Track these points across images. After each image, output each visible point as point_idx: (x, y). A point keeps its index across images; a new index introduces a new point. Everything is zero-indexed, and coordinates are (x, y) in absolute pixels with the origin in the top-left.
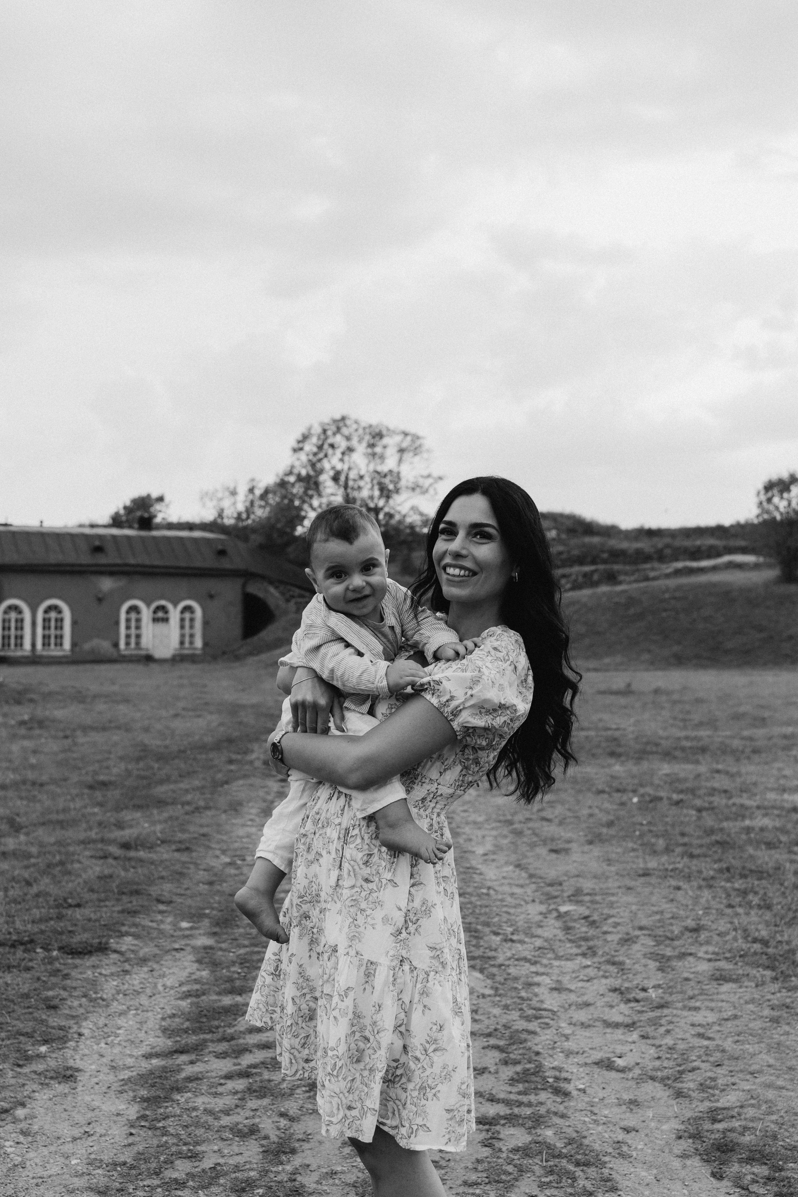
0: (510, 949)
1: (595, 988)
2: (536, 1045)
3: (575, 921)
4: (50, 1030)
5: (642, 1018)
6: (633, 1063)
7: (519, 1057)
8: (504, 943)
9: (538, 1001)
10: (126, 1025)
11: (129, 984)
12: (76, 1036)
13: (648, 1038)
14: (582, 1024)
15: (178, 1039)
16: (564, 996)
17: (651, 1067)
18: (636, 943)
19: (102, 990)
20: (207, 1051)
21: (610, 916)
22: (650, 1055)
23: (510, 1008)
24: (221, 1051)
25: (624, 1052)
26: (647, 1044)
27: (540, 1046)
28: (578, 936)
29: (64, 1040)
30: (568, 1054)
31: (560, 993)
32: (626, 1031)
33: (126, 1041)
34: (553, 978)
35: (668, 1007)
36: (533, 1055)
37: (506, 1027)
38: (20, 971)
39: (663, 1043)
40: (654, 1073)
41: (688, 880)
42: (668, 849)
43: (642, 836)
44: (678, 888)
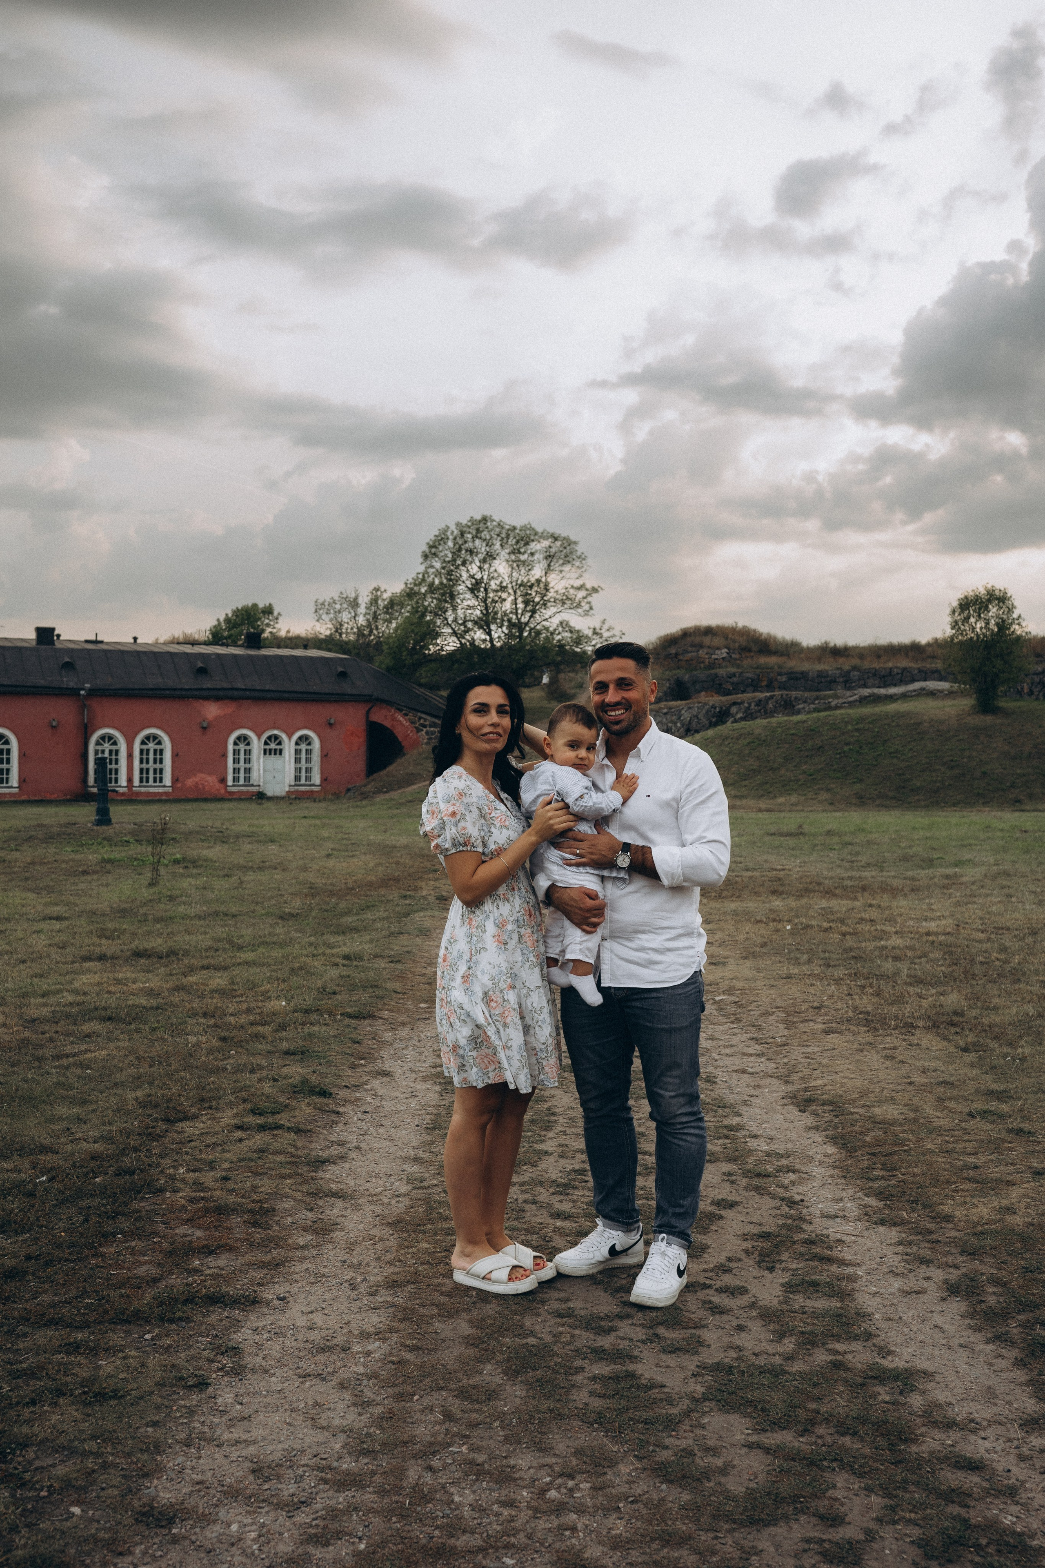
4: (362, 1053)
5: (769, 1051)
6: (760, 1071)
11: (400, 1036)
12: (380, 1058)
13: (772, 1059)
14: (728, 1054)
17: (772, 1072)
18: (772, 1015)
21: (755, 1001)
22: (771, 1067)
25: (755, 1066)
26: (771, 1062)
28: (728, 1013)
29: (374, 1059)
32: (758, 1057)
35: (789, 1046)
39: (782, 1061)
40: (774, 1075)
41: (821, 980)
42: (809, 961)
43: (789, 953)
44: (812, 985)
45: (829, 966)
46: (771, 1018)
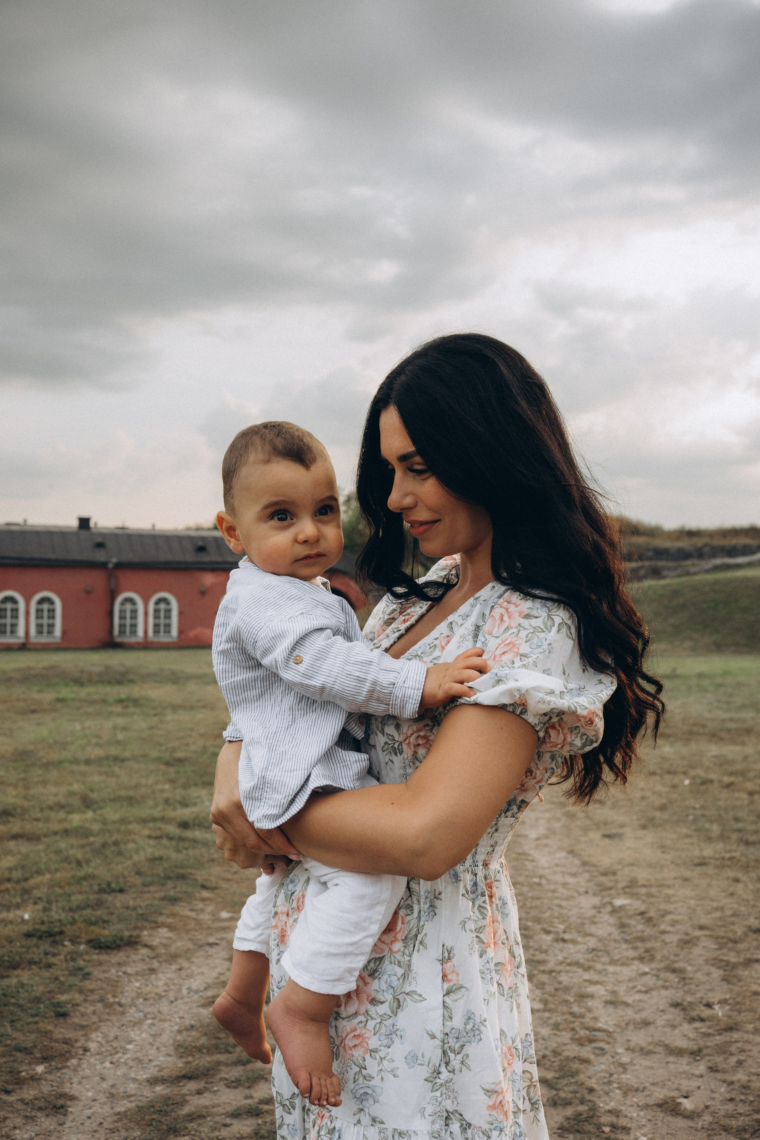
0: (561, 950)
1: (654, 1001)
2: (590, 1078)
3: (630, 917)
4: (53, 1044)
5: (709, 1044)
6: (702, 1106)
7: (570, 1095)
8: (555, 944)
9: (591, 1019)
10: (137, 1038)
11: (153, 985)
12: (81, 1052)
13: (717, 1071)
14: (642, 1049)
15: (190, 1059)
16: (621, 1011)
17: (722, 1113)
18: (697, 945)
19: (122, 993)
20: (218, 1077)
21: (667, 913)
22: (721, 1094)
23: (561, 1027)
24: (233, 1079)
25: (690, 1088)
26: (716, 1079)
27: (594, 1080)
28: (634, 935)
29: (65, 1056)
30: (627, 1091)
31: (616, 1007)
32: (691, 1060)
33: (134, 1060)
34: (608, 988)
35: (737, 1030)
36: (585, 1092)
37: (556, 1053)
38: (40, 968)
39: (735, 1078)
40: (728, 1122)
41: (746, 868)
42: (723, 837)
43: (695, 821)
44: (737, 880)
45: (748, 843)
46: (697, 951)
